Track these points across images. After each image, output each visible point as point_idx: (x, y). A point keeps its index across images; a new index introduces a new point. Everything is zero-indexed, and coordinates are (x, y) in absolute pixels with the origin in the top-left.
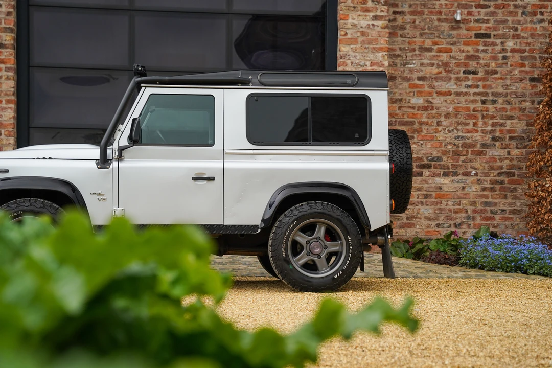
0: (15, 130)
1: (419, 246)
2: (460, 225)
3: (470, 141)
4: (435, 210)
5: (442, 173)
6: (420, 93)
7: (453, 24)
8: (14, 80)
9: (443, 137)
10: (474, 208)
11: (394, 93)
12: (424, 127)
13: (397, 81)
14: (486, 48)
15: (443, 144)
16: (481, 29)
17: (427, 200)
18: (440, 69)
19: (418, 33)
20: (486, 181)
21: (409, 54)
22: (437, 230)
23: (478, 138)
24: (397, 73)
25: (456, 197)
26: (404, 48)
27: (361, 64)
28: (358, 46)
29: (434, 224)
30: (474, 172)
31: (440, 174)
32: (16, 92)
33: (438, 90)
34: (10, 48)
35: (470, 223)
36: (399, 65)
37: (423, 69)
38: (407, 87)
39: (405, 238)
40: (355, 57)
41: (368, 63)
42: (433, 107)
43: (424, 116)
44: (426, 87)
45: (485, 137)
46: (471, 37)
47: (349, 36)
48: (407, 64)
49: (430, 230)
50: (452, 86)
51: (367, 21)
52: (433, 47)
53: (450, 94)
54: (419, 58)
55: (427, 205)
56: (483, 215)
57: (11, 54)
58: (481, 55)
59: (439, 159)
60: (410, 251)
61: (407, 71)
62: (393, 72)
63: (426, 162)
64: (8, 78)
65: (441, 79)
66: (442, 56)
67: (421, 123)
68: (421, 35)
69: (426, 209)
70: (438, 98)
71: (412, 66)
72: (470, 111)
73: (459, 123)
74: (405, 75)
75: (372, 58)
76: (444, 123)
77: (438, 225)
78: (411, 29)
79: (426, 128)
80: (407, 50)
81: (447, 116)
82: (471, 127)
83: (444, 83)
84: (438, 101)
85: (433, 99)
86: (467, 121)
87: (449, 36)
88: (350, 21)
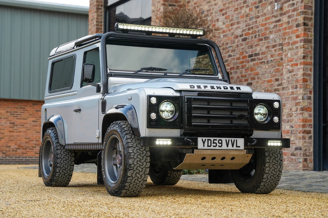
8: (304, 48)
34: (302, 26)
57: (302, 30)
64: (301, 47)
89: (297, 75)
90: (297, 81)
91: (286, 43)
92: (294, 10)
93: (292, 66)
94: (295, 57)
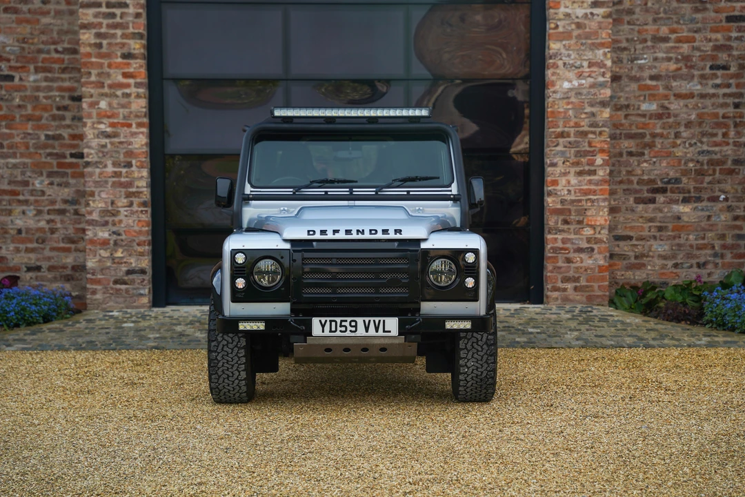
0: (148, 160)
1: (650, 295)
2: (705, 264)
3: (718, 156)
4: (672, 246)
5: (681, 199)
6: (653, 97)
7: (698, 5)
8: (145, 98)
9: (682, 153)
10: (723, 242)
11: (619, 98)
12: (658, 141)
13: (622, 82)
14: (740, 34)
15: (683, 162)
16: (734, 10)
17: (661, 233)
18: (679, 65)
19: (650, 19)
20: (738, 207)
21: (639, 46)
22: (675, 271)
23: (729, 152)
24: (622, 71)
25: (699, 229)
26: (632, 39)
27: (576, 65)
28: (573, 42)
29: (670, 263)
30: (723, 196)
31: (678, 200)
32: (148, 112)
33: (677, 92)
34: (140, 59)
35: (717, 261)
36: (625, 61)
37: (657, 64)
38: (636, 89)
39: (633, 282)
40: (569, 56)
41: (585, 64)
42: (669, 114)
43: (658, 126)
44: (661, 88)
45: (738, 150)
46: (721, 21)
47: (561, 29)
48: (637, 59)
49: (665, 271)
50: (696, 87)
51: (585, 8)
52: (670, 36)
53: (691, 96)
54: (652, 51)
55: (662, 240)
56: (735, 251)
57: (141, 66)
58: (734, 44)
59: (677, 181)
60: (640, 302)
61: (636, 69)
62: (618, 70)
63: (660, 184)
64: (138, 96)
65: (682, 77)
66: (682, 47)
67: (654, 136)
68: (655, 20)
69: (660, 245)
70: (676, 102)
71: (643, 61)
72: (718, 118)
73: (703, 134)
74: (633, 73)
75: (591, 57)
76: (684, 135)
77: (676, 266)
78: (642, 13)
79: (661, 141)
80: (636, 41)
81: (689, 125)
82: (719, 138)
83: (684, 83)
84: (676, 107)
85: (669, 103)
86: (715, 131)
87: (692, 21)
88: (562, 10)
89: (130, 143)
90: (130, 154)
91: (92, 83)
92: (116, 26)
93: (112, 125)
94: (121, 110)
